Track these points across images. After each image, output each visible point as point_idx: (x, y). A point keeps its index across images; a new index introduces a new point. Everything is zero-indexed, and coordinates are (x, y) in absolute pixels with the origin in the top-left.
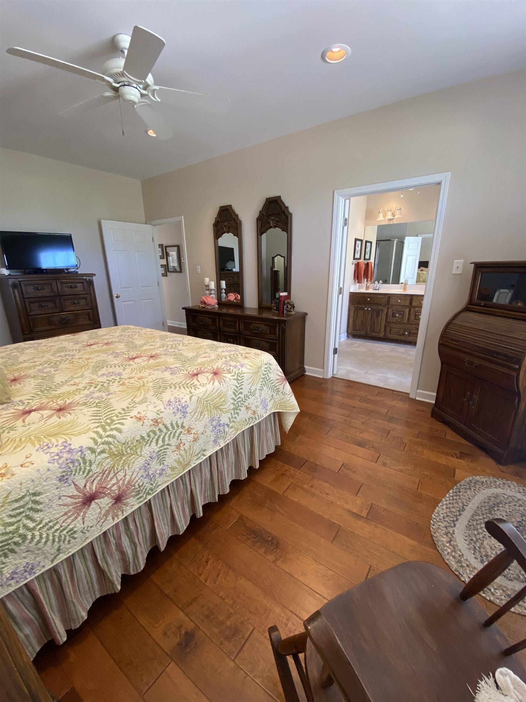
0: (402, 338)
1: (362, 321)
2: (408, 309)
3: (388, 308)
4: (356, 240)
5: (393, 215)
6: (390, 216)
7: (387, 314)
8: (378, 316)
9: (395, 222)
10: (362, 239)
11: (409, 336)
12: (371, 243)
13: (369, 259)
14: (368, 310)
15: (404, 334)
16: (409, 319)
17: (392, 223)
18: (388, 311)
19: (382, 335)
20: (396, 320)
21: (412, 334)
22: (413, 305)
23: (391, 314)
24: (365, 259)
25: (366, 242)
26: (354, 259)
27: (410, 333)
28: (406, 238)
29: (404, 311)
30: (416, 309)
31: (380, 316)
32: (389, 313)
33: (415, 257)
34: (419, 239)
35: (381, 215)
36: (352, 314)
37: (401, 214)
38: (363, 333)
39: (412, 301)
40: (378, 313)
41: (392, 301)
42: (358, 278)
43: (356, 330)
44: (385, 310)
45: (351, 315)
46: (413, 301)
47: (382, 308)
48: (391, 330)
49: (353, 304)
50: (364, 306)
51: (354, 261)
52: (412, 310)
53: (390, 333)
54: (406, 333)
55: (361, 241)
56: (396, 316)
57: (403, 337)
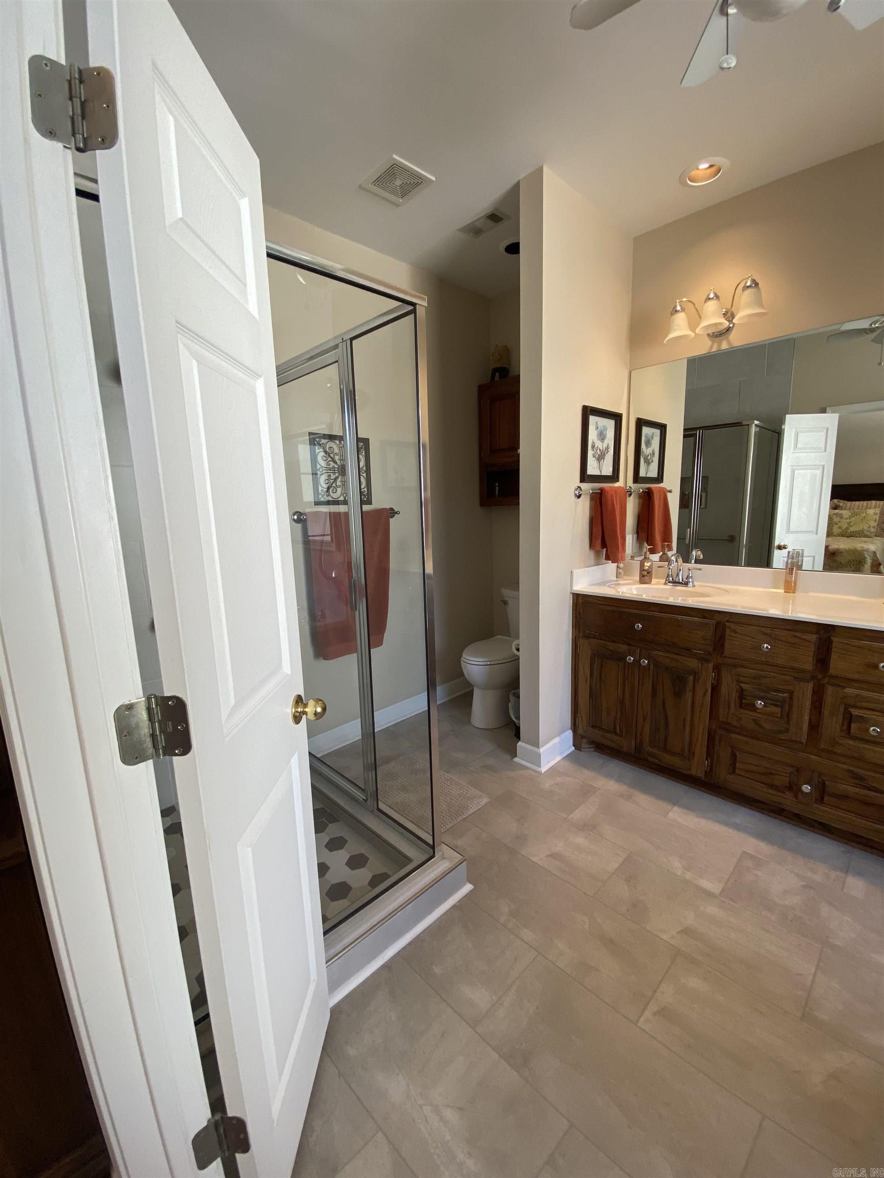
0: (788, 801)
1: (622, 702)
2: (810, 686)
3: (717, 668)
4: (588, 412)
5: (729, 315)
6: (713, 317)
7: (715, 689)
8: (678, 694)
9: (737, 339)
10: (622, 410)
11: (820, 800)
12: (662, 428)
13: (660, 479)
14: (637, 662)
15: (793, 788)
16: (814, 727)
17: (724, 346)
18: (718, 678)
19: (698, 768)
20: (756, 722)
21: (833, 795)
22: (832, 671)
23: (735, 695)
24: (637, 479)
25: (641, 423)
26: (584, 477)
27: (822, 792)
28: (787, 416)
29: (791, 693)
30: (849, 691)
31: (689, 695)
32: (724, 690)
33: (819, 472)
34: (829, 421)
35: (680, 319)
36: (585, 671)
37: (759, 302)
38: (627, 745)
39: (829, 651)
40: (679, 681)
41: (735, 645)
42: (604, 545)
43: (600, 729)
44: (708, 675)
45: (581, 672)
46: (834, 656)
47: (693, 663)
48: (734, 757)
49: (587, 637)
50: (623, 648)
51: (586, 486)
52: (830, 690)
53: (733, 769)
54: (806, 788)
55: (616, 417)
56: (753, 707)
57: (789, 795)
